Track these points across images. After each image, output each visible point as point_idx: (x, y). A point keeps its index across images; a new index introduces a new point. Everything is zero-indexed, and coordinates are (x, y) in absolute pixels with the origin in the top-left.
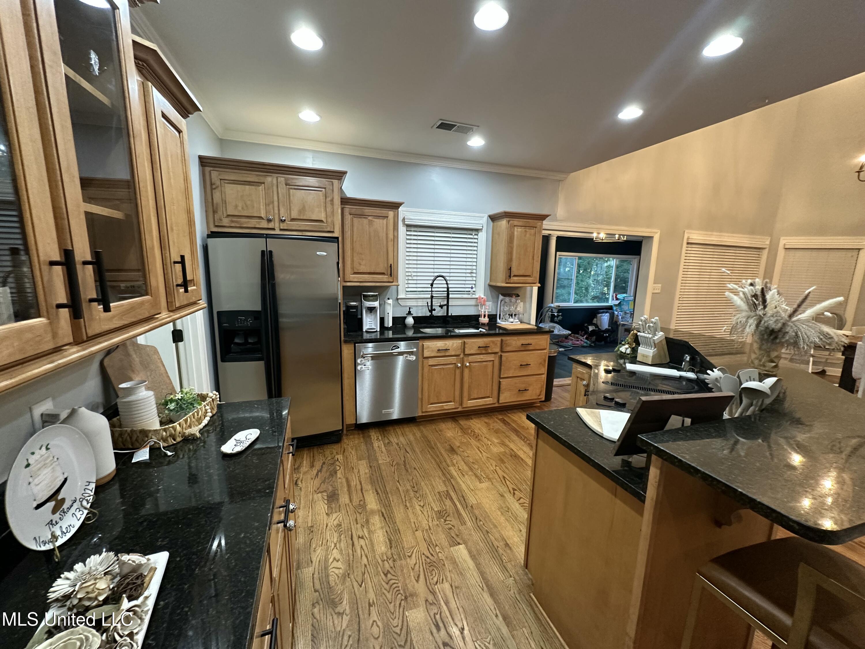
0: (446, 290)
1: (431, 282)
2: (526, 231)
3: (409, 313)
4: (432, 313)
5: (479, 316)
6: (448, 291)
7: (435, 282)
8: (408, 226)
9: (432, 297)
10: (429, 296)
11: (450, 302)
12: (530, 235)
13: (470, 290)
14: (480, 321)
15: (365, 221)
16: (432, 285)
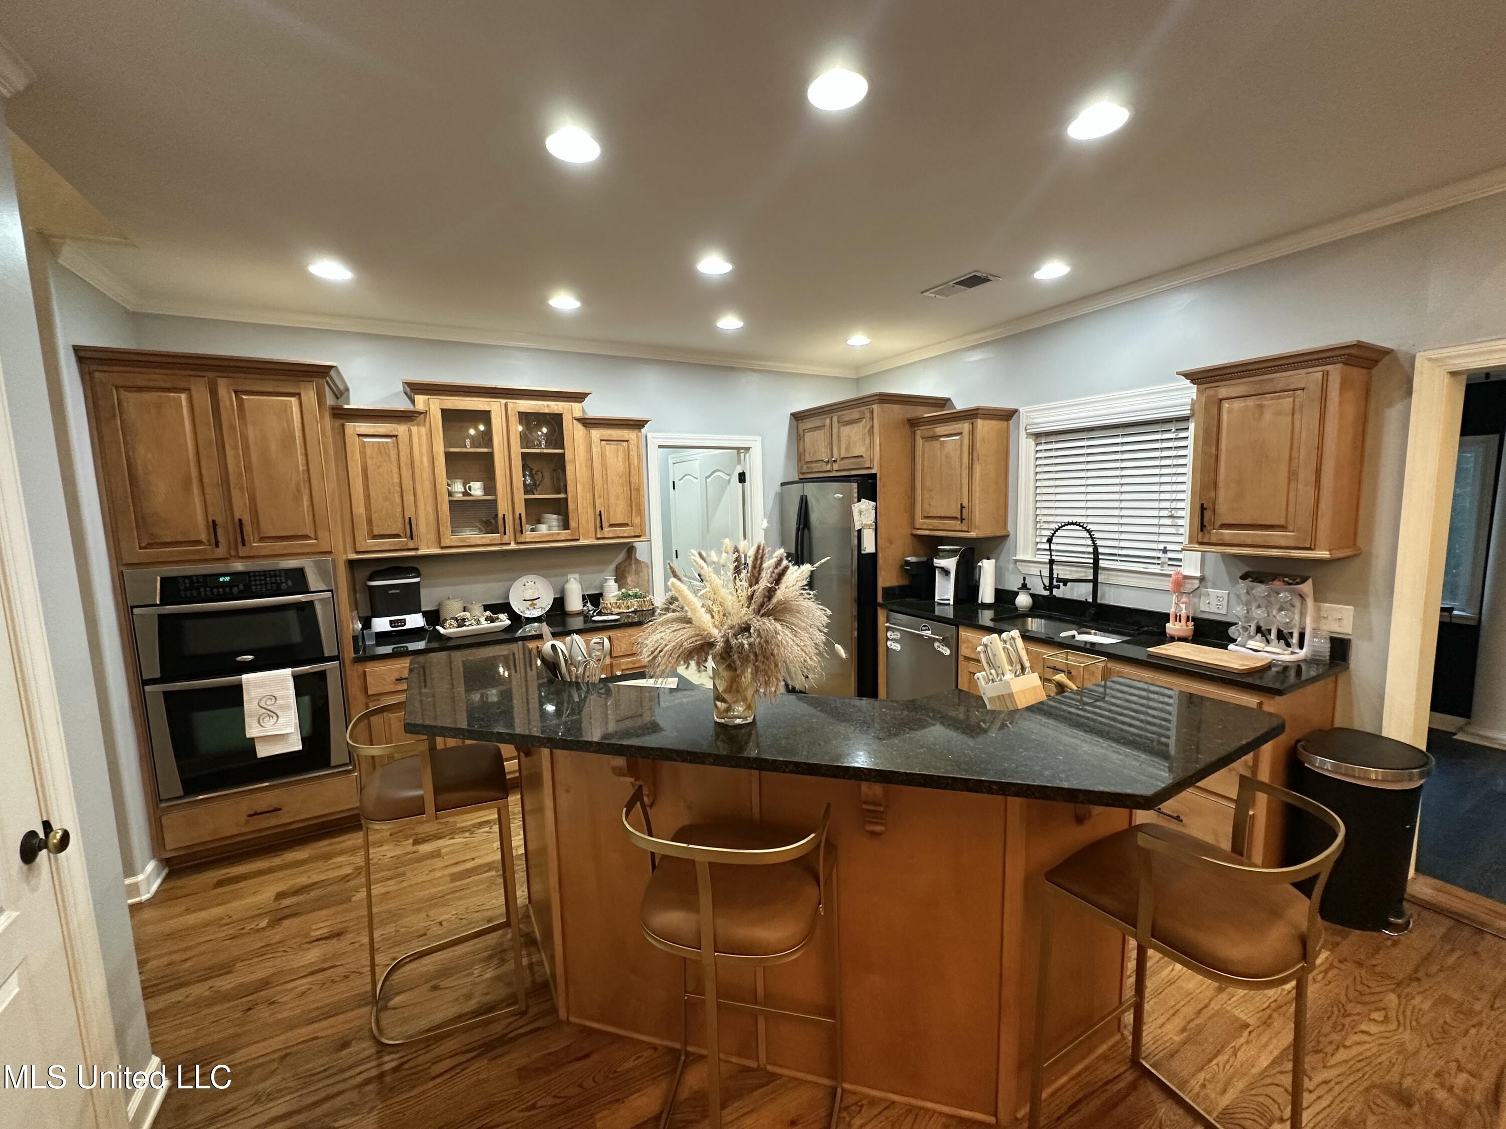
0: (1091, 550)
1: (1049, 533)
2: (1260, 407)
3: (1024, 587)
4: (1051, 592)
5: (1166, 617)
6: (1096, 552)
7: (1057, 534)
8: (1037, 436)
9: (1052, 562)
10: (1046, 559)
11: (1100, 577)
12: (1279, 413)
13: (1160, 555)
14: (1167, 631)
15: (936, 444)
16: (1050, 541)
